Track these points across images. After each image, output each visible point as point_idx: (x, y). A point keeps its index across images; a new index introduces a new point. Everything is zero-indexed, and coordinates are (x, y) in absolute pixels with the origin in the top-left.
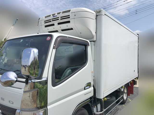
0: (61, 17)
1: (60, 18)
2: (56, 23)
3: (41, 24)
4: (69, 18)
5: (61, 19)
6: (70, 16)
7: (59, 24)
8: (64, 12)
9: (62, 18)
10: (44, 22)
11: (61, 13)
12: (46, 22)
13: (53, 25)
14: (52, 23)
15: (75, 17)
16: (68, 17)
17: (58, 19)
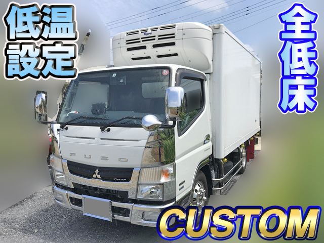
0: (159, 36)
1: (157, 38)
2: (149, 44)
3: (119, 46)
4: (174, 37)
5: (159, 39)
6: (176, 35)
7: (155, 46)
8: (162, 28)
9: (161, 37)
10: (125, 41)
11: (159, 30)
12: (129, 42)
13: (144, 47)
14: (142, 44)
15: (184, 37)
16: (172, 36)
17: (155, 39)
